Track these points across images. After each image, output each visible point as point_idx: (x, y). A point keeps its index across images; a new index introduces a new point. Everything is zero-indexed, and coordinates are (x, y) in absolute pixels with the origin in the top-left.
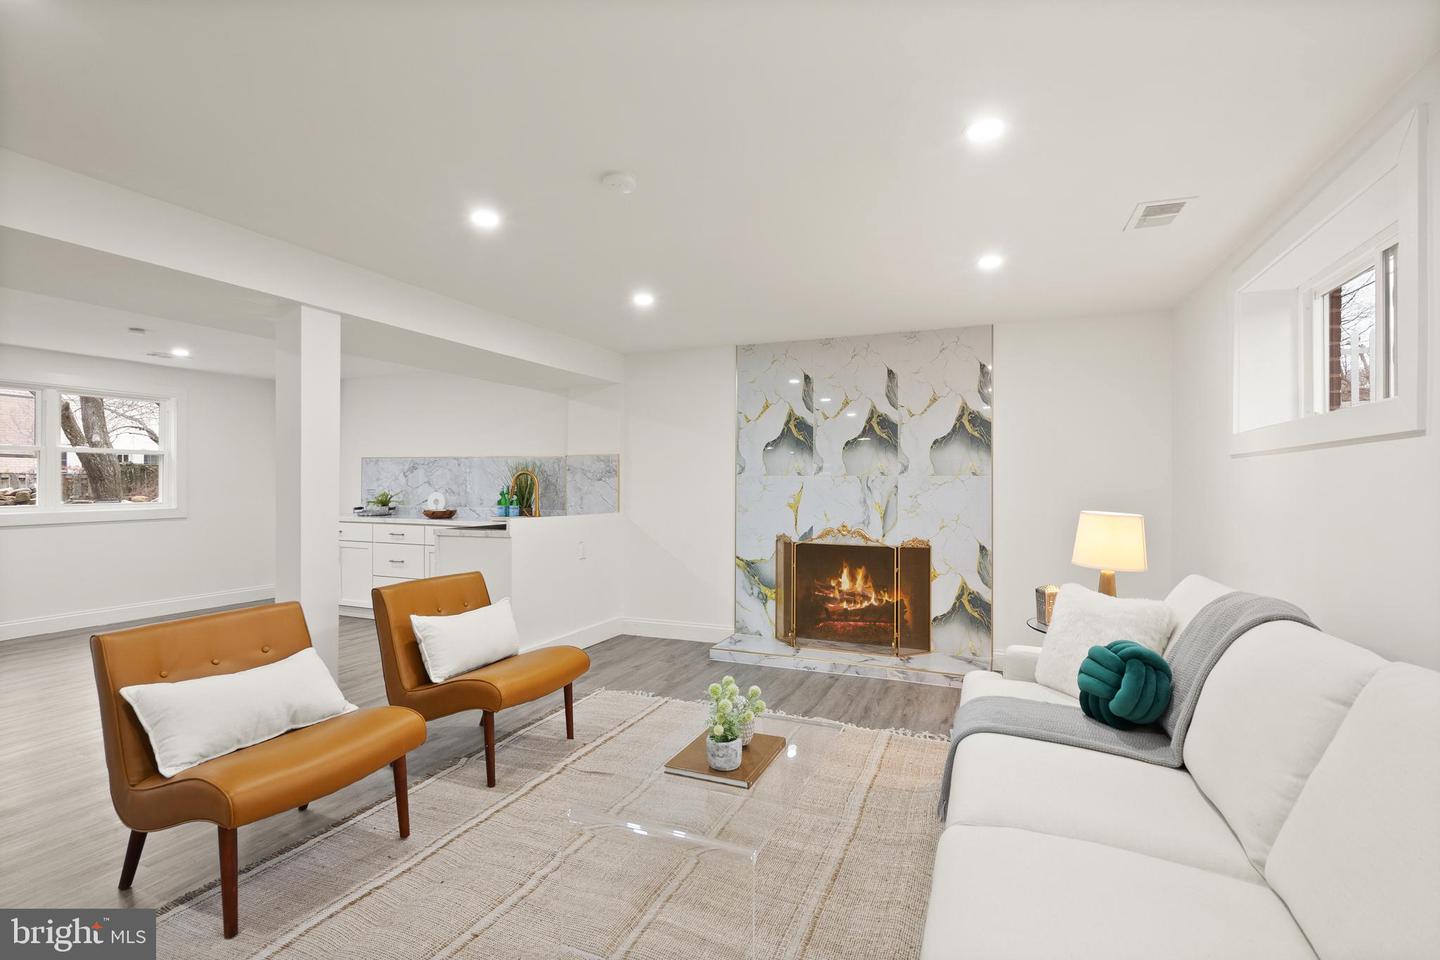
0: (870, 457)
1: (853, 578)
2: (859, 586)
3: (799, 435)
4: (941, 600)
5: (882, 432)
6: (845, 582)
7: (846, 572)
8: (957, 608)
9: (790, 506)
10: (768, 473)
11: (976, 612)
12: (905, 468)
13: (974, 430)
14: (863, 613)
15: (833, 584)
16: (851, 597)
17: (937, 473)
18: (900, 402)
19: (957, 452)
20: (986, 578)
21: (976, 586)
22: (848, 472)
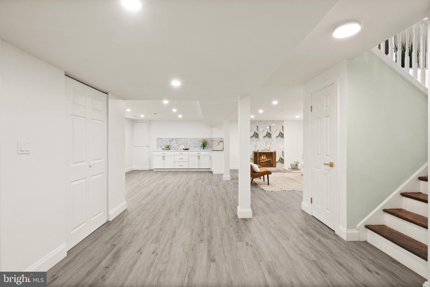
0: (267, 139)
1: (264, 157)
2: (265, 158)
3: (256, 135)
4: (277, 160)
5: (269, 135)
6: (263, 158)
7: (263, 156)
8: (280, 160)
9: (255, 146)
10: (251, 141)
11: (282, 161)
12: (272, 140)
13: (281, 135)
14: (265, 162)
15: (261, 158)
16: (263, 160)
17: (277, 141)
18: (272, 131)
19: (279, 138)
20: (283, 156)
21: (282, 157)
22: (264, 141)
